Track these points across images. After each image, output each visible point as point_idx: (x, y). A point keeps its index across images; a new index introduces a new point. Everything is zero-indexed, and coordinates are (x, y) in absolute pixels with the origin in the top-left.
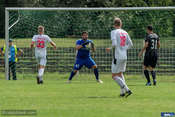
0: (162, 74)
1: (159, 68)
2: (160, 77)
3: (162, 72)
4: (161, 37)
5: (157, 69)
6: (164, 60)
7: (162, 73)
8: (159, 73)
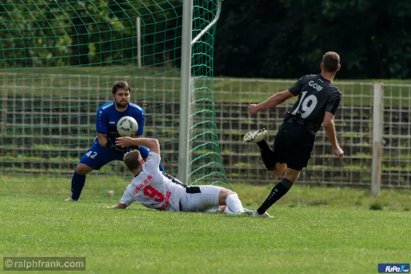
0: (39, 173)
1: (30, 156)
2: (33, 180)
3: (38, 165)
4: (39, 66)
5: (25, 158)
6: (46, 131)
7: (37, 170)
8: (29, 168)
